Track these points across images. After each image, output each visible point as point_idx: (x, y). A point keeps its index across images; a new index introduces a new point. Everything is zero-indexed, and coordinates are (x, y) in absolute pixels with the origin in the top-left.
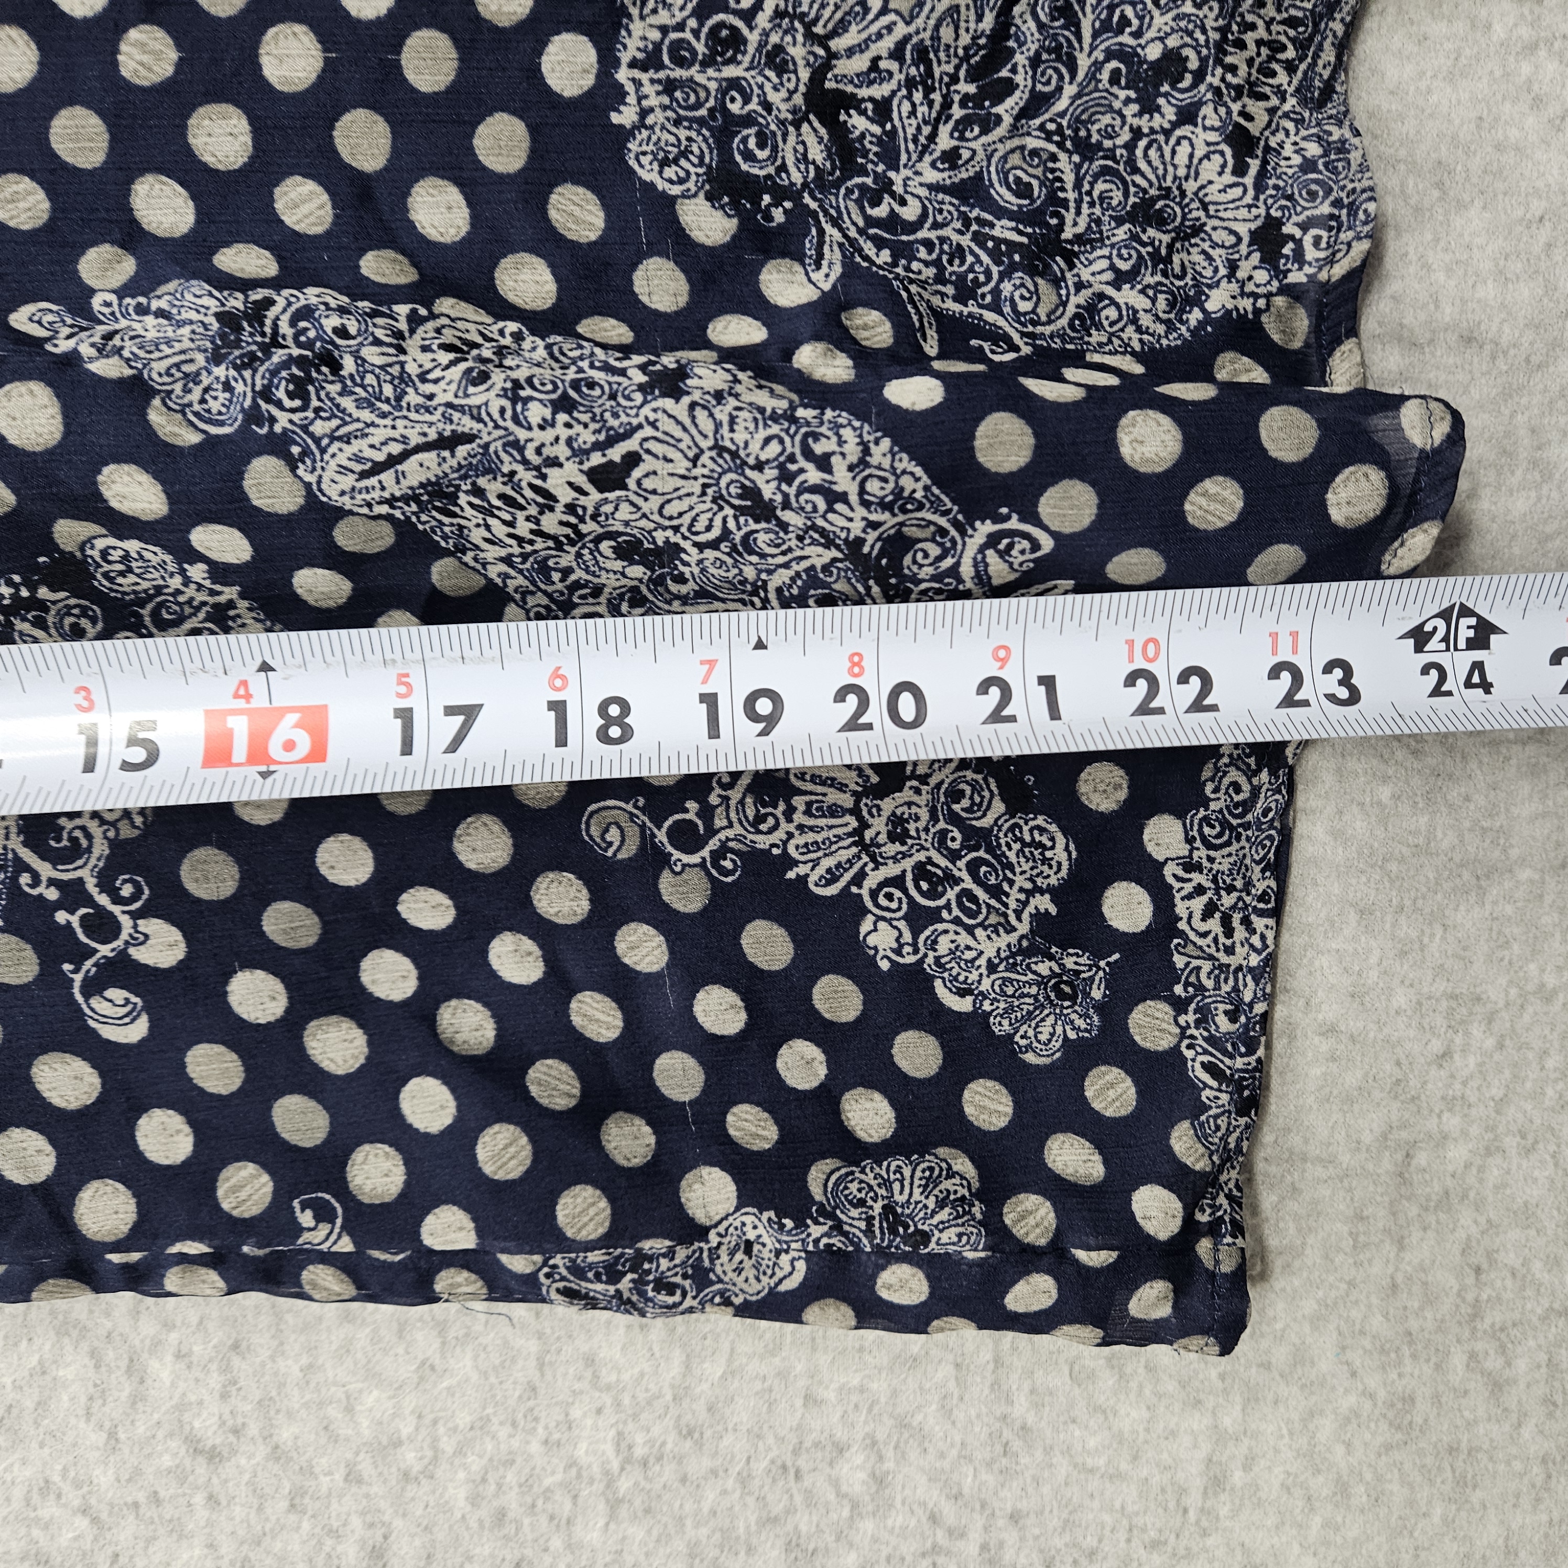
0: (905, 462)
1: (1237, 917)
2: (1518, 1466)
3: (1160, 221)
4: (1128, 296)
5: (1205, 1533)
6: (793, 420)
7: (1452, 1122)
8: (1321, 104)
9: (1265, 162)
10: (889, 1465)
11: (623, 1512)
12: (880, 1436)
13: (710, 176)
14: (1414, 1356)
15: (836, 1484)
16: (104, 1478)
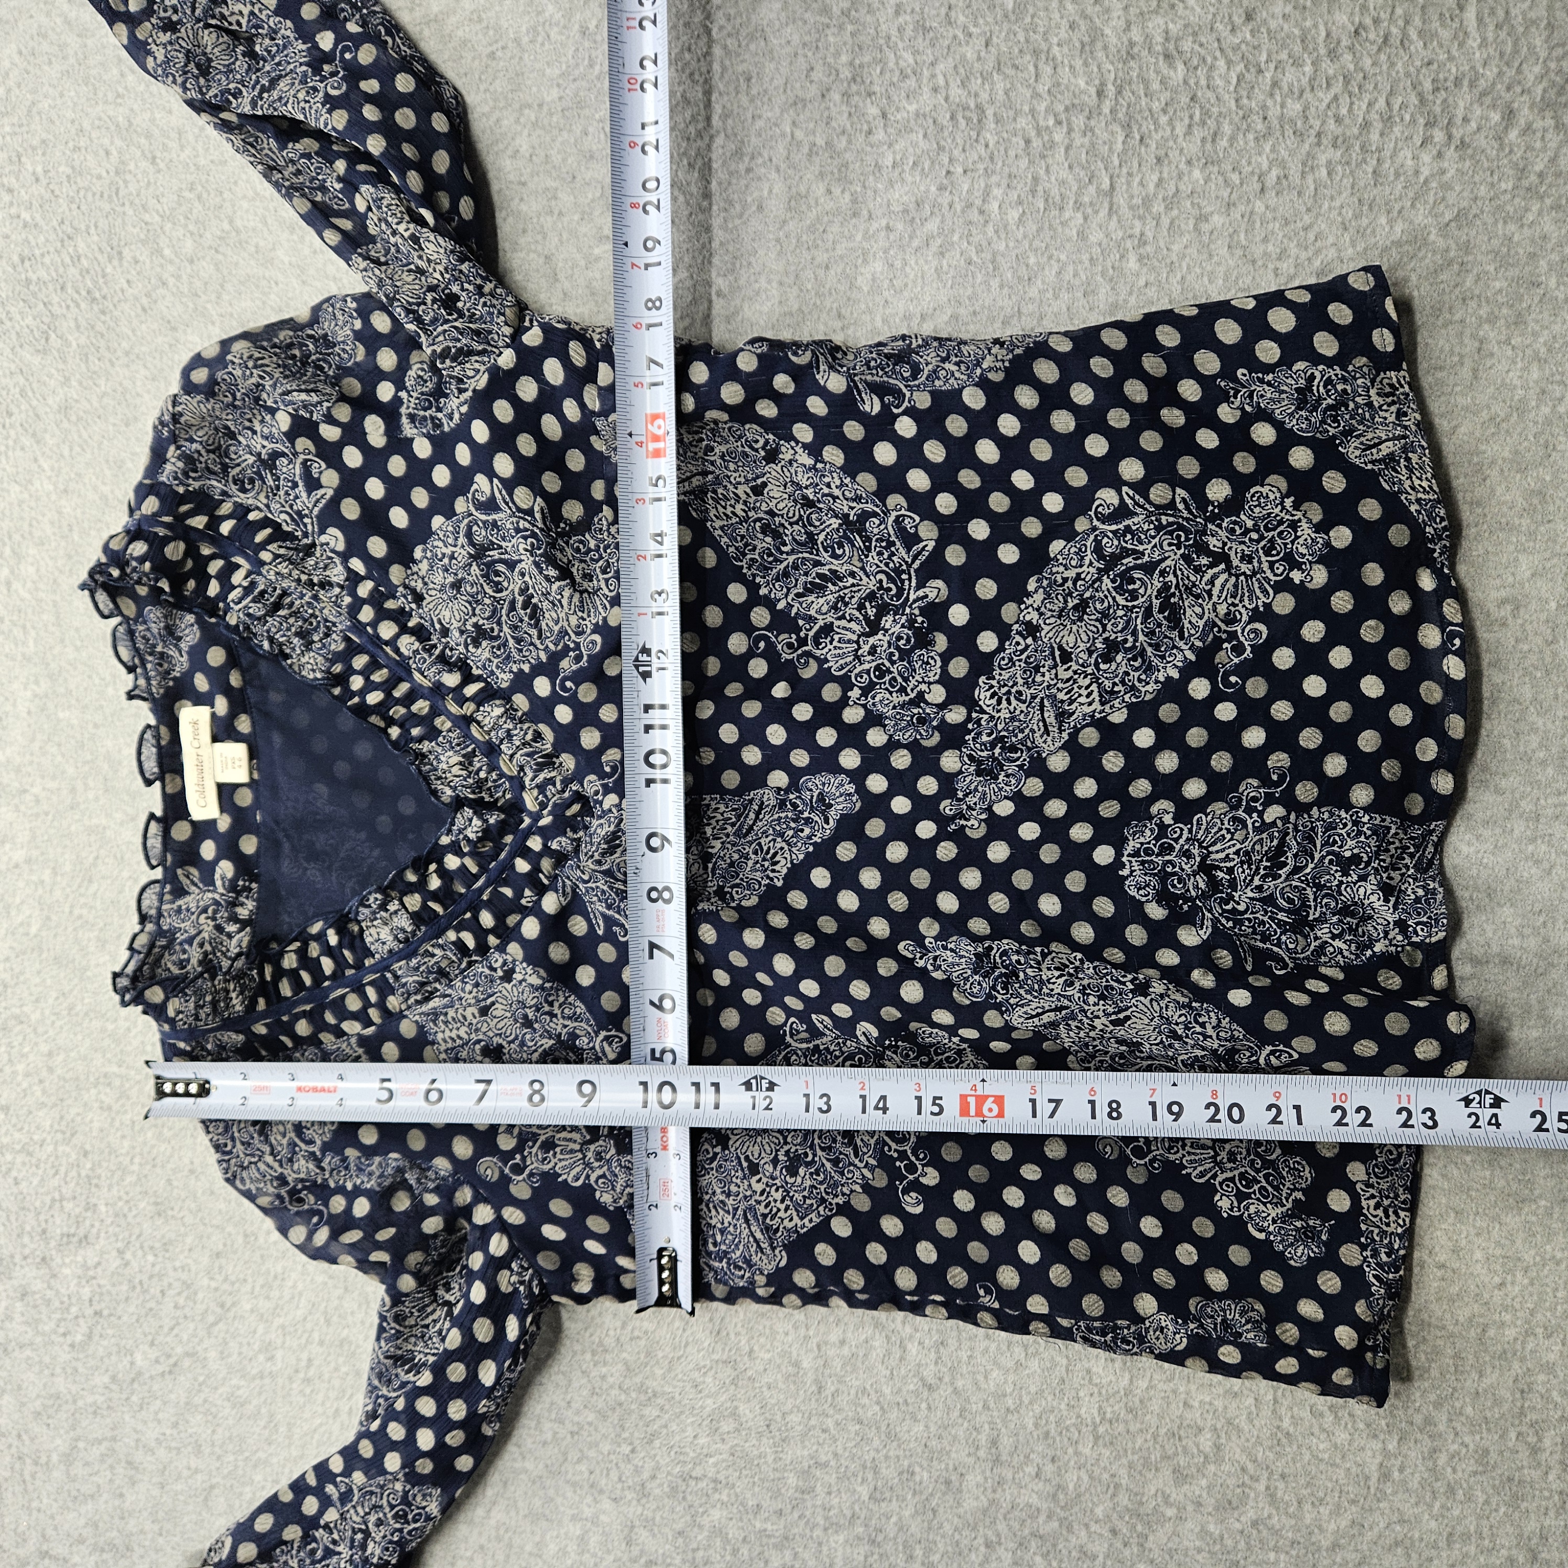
0: (1235, 1026)
1: (1391, 1210)
2: (1546, 1494)
3: (1353, 915)
4: (1338, 943)
5: (1379, 1501)
6: (1191, 1008)
7: (1507, 1317)
8: (1426, 871)
9: (1398, 898)
10: (1223, 1441)
11: (1101, 1442)
12: (1219, 1426)
13: (1158, 893)
14: (1489, 1430)
15: (1198, 1446)
16: (887, 1391)
